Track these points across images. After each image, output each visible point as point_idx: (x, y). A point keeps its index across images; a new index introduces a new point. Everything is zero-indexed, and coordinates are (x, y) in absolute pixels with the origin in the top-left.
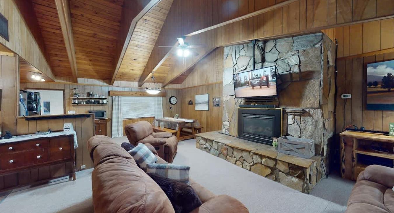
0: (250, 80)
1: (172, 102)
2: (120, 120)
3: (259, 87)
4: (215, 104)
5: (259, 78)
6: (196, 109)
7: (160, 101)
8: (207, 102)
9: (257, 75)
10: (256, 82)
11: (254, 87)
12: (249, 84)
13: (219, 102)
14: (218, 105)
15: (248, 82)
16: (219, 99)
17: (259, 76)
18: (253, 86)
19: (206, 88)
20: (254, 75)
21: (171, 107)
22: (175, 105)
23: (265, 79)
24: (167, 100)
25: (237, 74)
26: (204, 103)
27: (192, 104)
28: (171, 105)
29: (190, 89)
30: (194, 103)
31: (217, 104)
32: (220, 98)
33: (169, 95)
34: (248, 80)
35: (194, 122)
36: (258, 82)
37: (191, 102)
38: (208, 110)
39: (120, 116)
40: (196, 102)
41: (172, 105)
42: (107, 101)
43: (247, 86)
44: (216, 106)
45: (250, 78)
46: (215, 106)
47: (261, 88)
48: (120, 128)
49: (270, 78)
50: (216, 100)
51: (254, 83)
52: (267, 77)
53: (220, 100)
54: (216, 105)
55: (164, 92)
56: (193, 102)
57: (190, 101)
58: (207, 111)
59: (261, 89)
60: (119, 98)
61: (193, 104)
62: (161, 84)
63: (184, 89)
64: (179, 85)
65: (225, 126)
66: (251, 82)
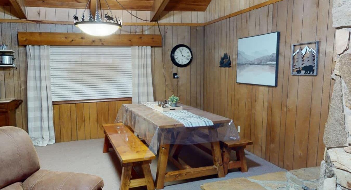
1: (177, 61)
2: (44, 104)
4: (300, 65)
6: (238, 81)
7: (145, 57)
8: (273, 61)
13: (315, 57)
14: (309, 69)
16: (314, 46)
19: (271, 13)
21: (176, 74)
22: (188, 67)
24: (164, 54)
26: (261, 62)
27: (229, 65)
28: (175, 67)
29: (224, 21)
30: (233, 63)
31: (308, 64)
32: (319, 43)
33: (171, 42)
35: (217, 125)
37: (226, 61)
38: (274, 84)
39: (44, 94)
40: (241, 60)
41: (180, 69)
42: (13, 59)
44: (303, 72)
46: (299, 72)
48: (45, 124)
50: (303, 52)
53: (318, 51)
54: (304, 68)
55: (157, 33)
56: (231, 60)
57: (226, 57)
58: (273, 87)
60: (41, 50)
61: (232, 65)
62: (149, 13)
63: (210, 23)
64: (200, 13)
65: (336, 171)
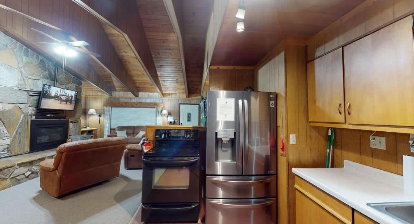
0: (60, 95)
3: (65, 103)
5: (67, 96)
9: (66, 94)
10: (64, 98)
11: (62, 102)
12: (58, 98)
15: (58, 96)
17: (67, 95)
18: (61, 100)
20: (64, 93)
23: (70, 98)
25: (49, 86)
34: (59, 95)
36: (65, 99)
43: (56, 99)
45: (61, 94)
47: (66, 103)
49: (73, 99)
51: (63, 99)
52: (72, 97)
59: (66, 105)
66: (60, 97)
